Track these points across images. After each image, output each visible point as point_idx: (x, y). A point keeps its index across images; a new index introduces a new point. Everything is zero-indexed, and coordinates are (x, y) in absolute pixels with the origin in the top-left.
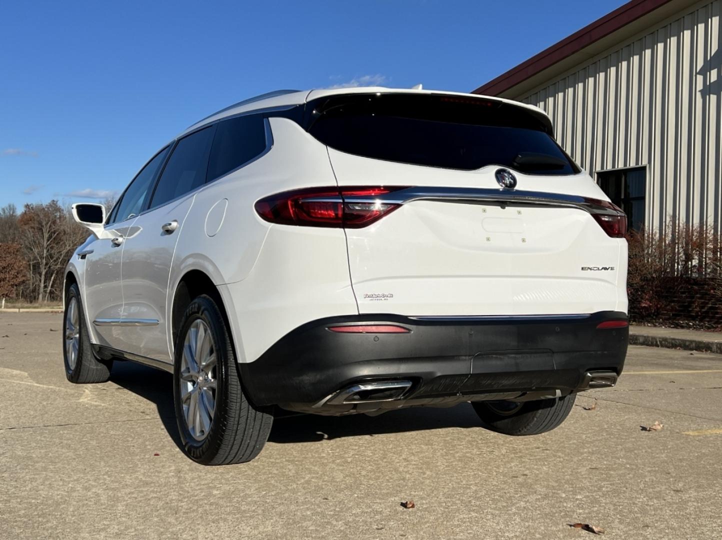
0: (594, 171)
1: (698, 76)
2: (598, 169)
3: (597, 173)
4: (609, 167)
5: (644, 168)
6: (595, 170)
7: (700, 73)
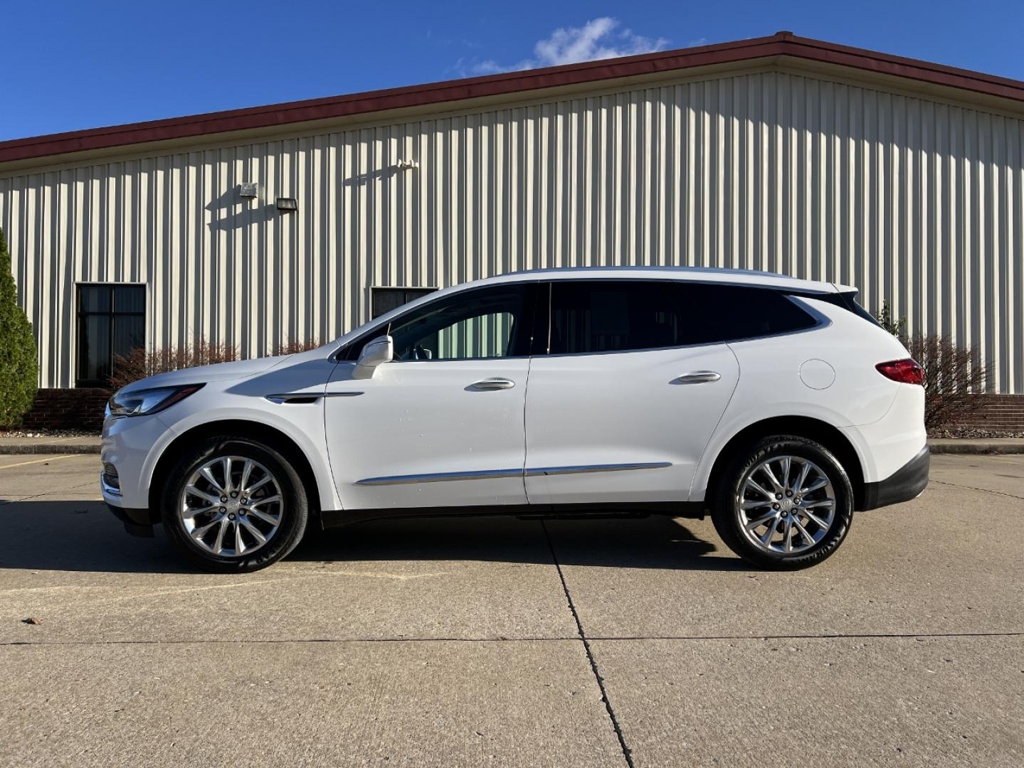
0: (72, 281)
1: (206, 210)
2: (79, 279)
3: (77, 284)
4: (95, 279)
5: (143, 286)
6: (74, 280)
7: (208, 208)
